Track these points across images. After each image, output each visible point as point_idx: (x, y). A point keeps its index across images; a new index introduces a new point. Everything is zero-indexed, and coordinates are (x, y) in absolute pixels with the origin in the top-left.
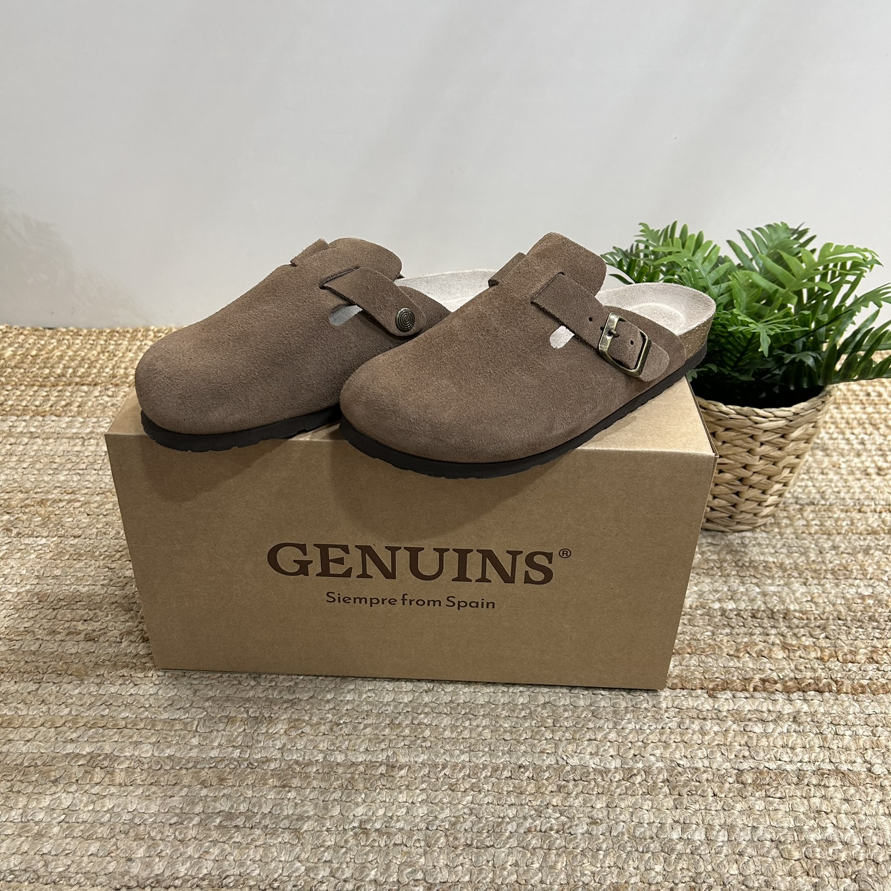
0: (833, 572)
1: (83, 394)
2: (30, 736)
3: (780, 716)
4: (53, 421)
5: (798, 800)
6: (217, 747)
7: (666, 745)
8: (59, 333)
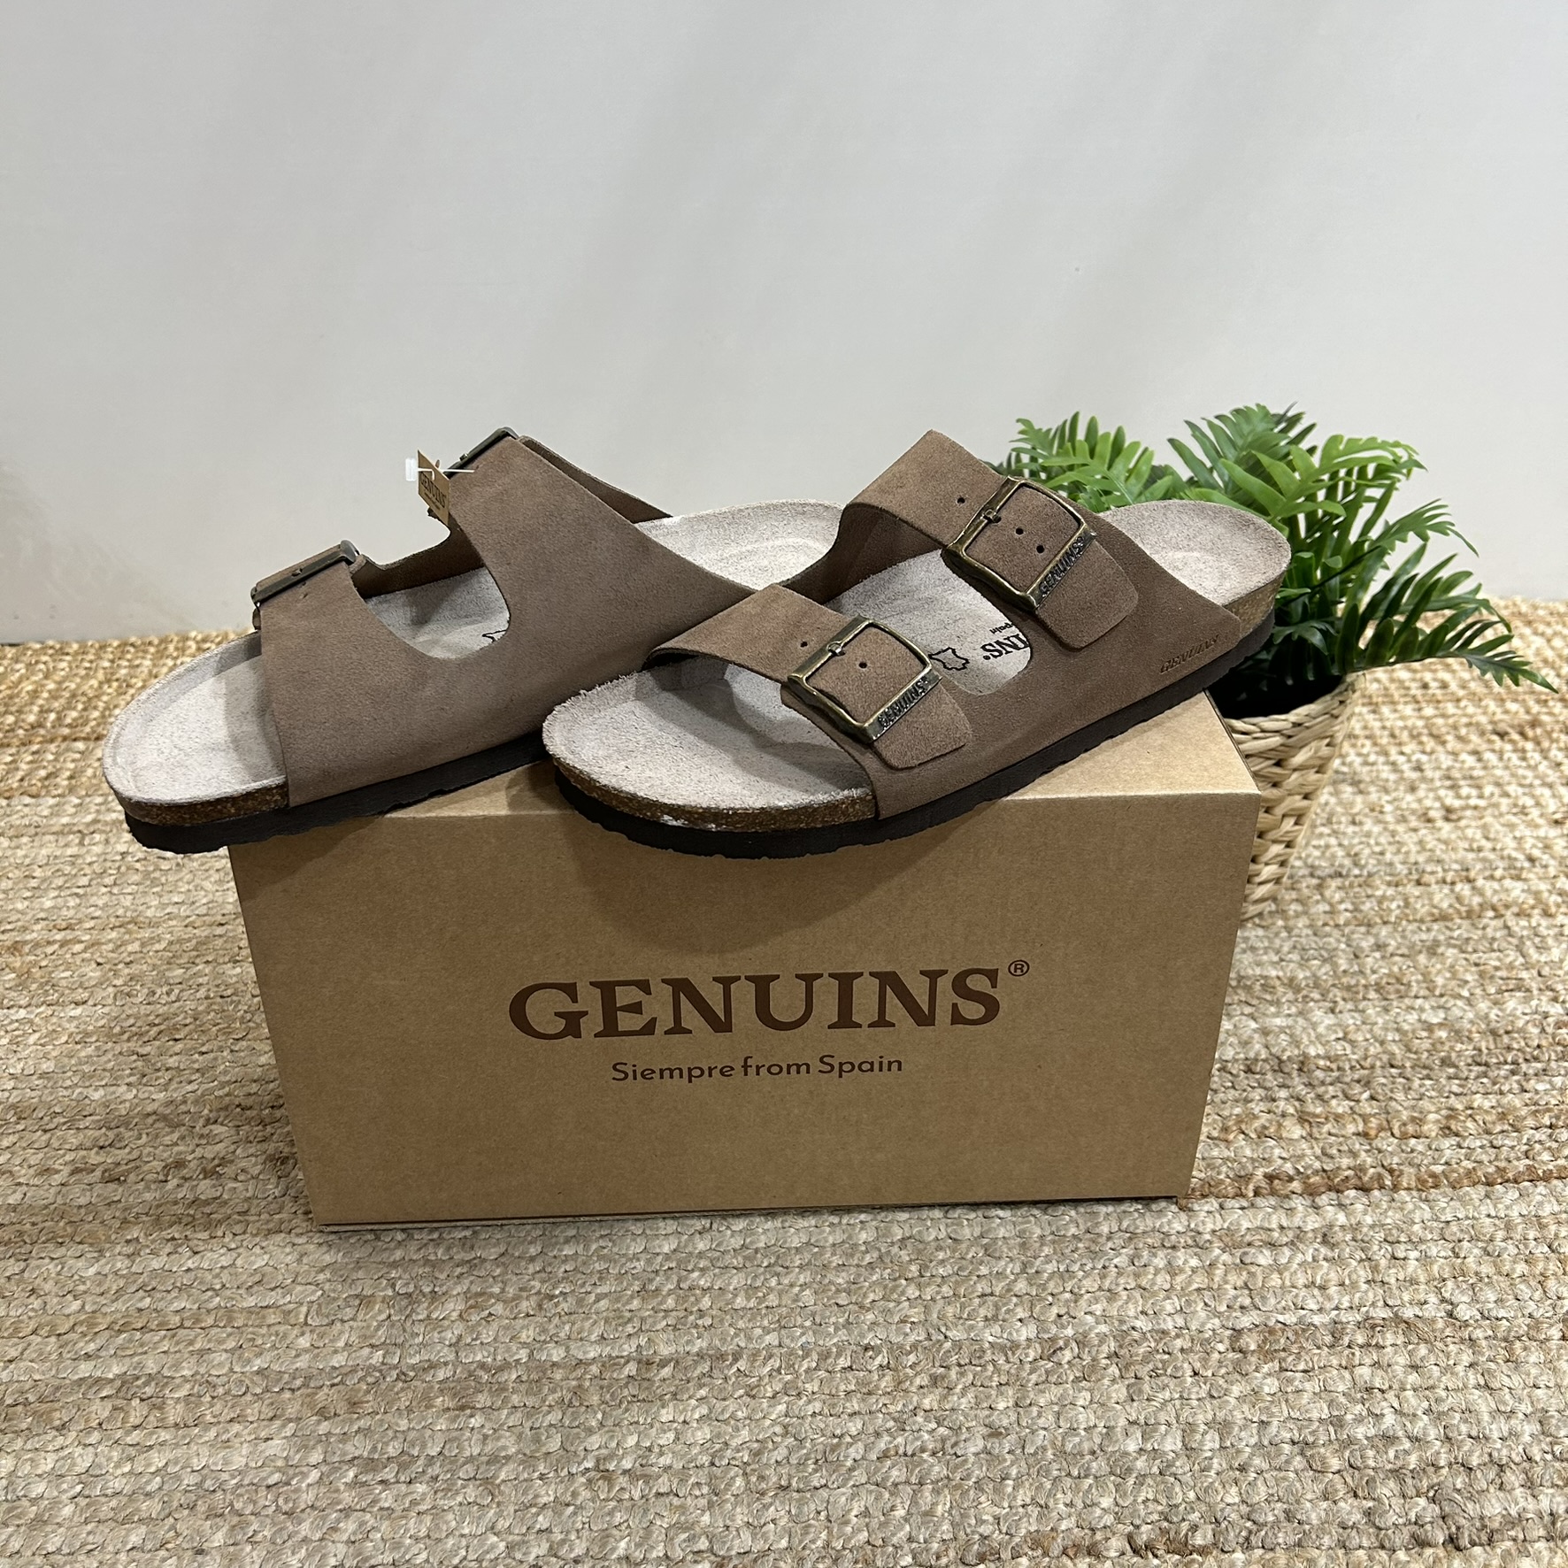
0: (1379, 988)
1: (78, 756)
2: (13, 1353)
3: (1300, 1234)
4: (26, 805)
5: (1335, 1372)
6: (344, 1349)
7: (1112, 1295)
8: (29, 653)
